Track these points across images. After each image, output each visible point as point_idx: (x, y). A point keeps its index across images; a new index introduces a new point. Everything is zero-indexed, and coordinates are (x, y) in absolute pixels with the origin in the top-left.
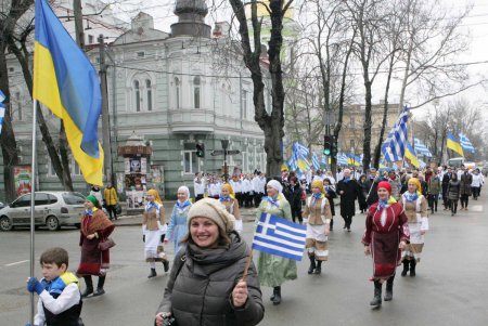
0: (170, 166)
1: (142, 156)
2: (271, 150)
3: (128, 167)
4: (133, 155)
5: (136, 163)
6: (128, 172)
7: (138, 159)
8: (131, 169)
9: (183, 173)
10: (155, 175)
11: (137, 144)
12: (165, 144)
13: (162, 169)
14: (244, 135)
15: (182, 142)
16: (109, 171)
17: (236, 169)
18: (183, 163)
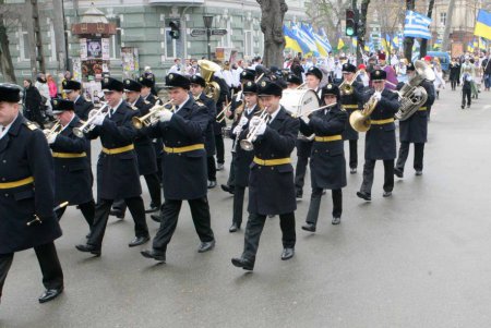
0: (146, 49)
1: (104, 36)
2: (269, 31)
3: (85, 50)
4: (92, 35)
5: (95, 45)
6: (84, 57)
7: (98, 40)
8: (89, 54)
9: (164, 58)
10: (127, 60)
11: (96, 20)
12: (140, 20)
13: (136, 52)
14: (246, 8)
15: (162, 17)
16: (62, 55)
17: (233, 53)
18: (164, 45)
